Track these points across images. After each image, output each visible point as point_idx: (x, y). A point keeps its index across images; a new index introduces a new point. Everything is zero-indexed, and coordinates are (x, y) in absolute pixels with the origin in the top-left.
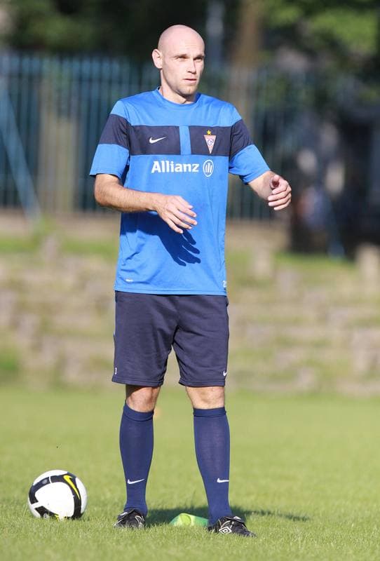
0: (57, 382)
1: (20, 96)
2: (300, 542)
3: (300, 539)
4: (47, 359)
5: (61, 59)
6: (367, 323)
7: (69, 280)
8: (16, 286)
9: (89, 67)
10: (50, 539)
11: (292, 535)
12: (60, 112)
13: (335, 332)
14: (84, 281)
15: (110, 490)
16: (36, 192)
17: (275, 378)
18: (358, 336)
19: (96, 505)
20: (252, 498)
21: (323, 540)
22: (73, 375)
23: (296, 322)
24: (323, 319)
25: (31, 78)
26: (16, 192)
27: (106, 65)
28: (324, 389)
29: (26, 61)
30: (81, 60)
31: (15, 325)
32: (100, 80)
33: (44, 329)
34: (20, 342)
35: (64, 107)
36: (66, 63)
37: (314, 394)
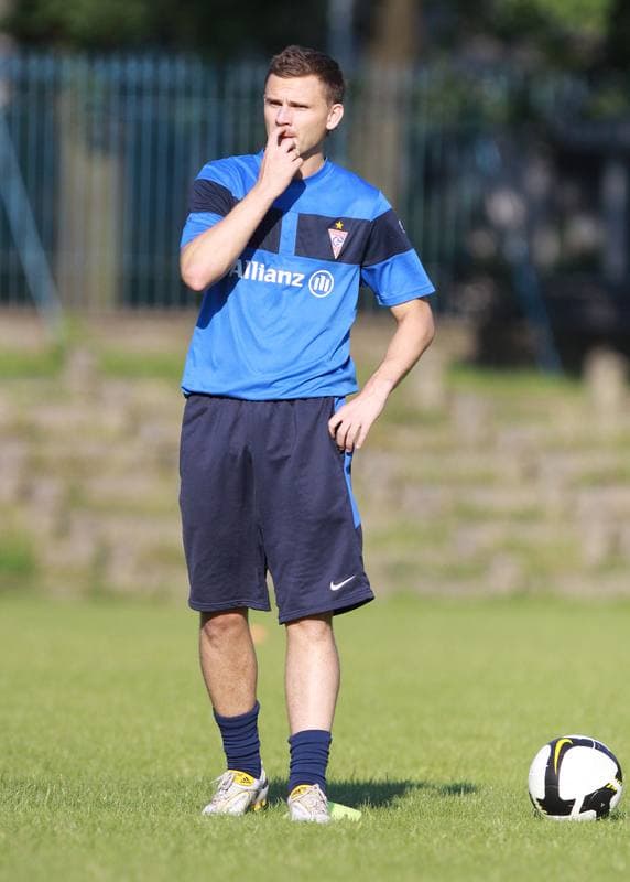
0: (96, 588)
1: (24, 120)
2: (501, 842)
3: (501, 836)
4: (80, 549)
5: (91, 58)
6: (602, 480)
7: (113, 420)
8: (26, 432)
9: (138, 70)
10: (92, 845)
11: (489, 829)
12: (91, 143)
13: (550, 495)
14: (136, 420)
15: (189, 762)
16: (54, 277)
17: (454, 573)
18: (587, 500)
19: (167, 788)
20: (422, 770)
21: (540, 836)
22: (122, 576)
23: (486, 481)
24: (531, 474)
25: (42, 89)
26: (22, 278)
27: (165, 66)
28: (535, 590)
29: (34, 63)
30: (124, 60)
31: (25, 494)
32: (156, 91)
33: (73, 501)
34: (35, 523)
35: (97, 133)
36: (99, 65)
37: (520, 597)
